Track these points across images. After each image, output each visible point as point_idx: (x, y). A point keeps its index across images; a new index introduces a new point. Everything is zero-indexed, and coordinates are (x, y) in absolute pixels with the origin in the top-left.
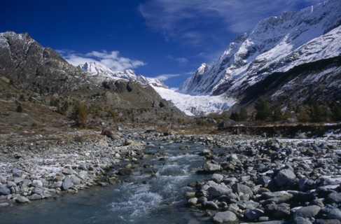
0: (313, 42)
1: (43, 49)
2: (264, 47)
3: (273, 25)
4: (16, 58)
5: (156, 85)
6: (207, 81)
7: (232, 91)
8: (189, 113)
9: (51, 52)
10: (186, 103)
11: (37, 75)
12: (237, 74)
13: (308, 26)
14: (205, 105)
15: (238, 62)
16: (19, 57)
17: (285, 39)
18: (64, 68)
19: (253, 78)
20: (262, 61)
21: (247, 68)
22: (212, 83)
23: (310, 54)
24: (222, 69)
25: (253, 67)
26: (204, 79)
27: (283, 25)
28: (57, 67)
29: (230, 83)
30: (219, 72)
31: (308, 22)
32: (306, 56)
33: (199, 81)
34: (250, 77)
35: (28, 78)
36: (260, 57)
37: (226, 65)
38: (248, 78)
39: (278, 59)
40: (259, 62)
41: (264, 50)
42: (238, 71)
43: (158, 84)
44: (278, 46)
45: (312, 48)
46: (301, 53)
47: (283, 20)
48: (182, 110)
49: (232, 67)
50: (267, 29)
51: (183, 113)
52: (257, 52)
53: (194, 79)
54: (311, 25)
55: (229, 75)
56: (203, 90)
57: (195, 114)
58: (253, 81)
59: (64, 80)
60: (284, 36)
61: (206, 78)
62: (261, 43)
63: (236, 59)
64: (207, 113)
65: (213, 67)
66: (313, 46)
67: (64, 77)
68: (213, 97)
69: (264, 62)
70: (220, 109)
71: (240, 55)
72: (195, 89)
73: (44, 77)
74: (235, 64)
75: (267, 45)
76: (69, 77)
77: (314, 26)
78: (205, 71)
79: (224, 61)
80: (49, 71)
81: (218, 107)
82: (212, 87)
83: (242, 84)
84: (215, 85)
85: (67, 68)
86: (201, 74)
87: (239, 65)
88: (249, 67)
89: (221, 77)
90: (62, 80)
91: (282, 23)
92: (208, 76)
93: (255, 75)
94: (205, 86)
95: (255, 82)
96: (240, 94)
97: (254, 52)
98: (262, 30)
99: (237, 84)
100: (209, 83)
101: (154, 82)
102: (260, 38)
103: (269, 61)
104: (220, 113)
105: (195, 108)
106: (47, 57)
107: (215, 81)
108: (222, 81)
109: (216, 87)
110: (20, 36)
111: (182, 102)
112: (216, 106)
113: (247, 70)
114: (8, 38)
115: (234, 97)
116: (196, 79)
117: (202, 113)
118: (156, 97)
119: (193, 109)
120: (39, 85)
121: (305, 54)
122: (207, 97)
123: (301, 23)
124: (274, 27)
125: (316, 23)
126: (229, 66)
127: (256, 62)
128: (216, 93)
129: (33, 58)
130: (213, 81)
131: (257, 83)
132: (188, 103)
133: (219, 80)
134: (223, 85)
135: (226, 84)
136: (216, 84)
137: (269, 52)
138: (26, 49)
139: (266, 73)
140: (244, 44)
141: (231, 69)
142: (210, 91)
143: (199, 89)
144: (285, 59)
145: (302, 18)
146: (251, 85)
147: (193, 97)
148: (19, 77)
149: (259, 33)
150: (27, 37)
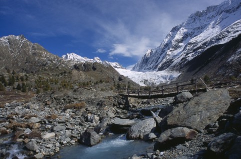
0: (238, 23)
1: (32, 44)
2: (194, 33)
3: (200, 17)
4: (13, 52)
5: (116, 67)
6: (153, 61)
7: (174, 66)
8: (142, 85)
9: (38, 46)
10: (139, 77)
11: (26, 63)
12: (176, 54)
13: (228, 14)
14: (154, 78)
15: (175, 45)
16: (15, 51)
17: (210, 26)
18: (46, 57)
19: (190, 55)
20: (194, 43)
21: (183, 49)
22: (157, 62)
23: (237, 31)
24: (163, 51)
25: (188, 48)
26: (151, 60)
27: (207, 16)
28: (41, 56)
29: (171, 61)
30: (161, 54)
31: (227, 11)
32: (234, 33)
33: (146, 62)
34: (187, 54)
35: (19, 65)
36: (192, 40)
37: (166, 49)
38: (186, 55)
39: (209, 39)
40: (192, 44)
41: (194, 35)
42: (176, 52)
43: (118, 66)
44: (205, 31)
45: (238, 27)
46: (228, 32)
47: (207, 12)
48: (137, 83)
49: (171, 49)
50: (195, 20)
51: (138, 85)
52: (189, 37)
53: (143, 61)
54: (230, 13)
55: (169, 55)
56: (151, 68)
57: (147, 85)
58: (190, 57)
59: (45, 65)
60: (209, 24)
61: (152, 59)
62: (191, 31)
63: (174, 43)
64: (158, 84)
65: (157, 51)
66: (238, 26)
67: (45, 63)
68: (159, 72)
69: (196, 43)
70: (168, 80)
71: (176, 41)
72: (144, 68)
73: (31, 64)
74: (173, 47)
75: (196, 32)
76: (49, 62)
77: (233, 13)
78: (151, 54)
79: (165, 46)
80: (34, 59)
81: (165, 78)
82: (157, 65)
83: (182, 60)
84: (159, 64)
85: (48, 56)
86: (148, 56)
87: (176, 47)
88: (184, 48)
89: (164, 58)
90: (43, 65)
91: (207, 15)
92: (154, 58)
93: (191, 52)
94: (152, 65)
95: (192, 58)
96: (181, 68)
97: (186, 37)
98: (191, 22)
99: (176, 61)
100: (154, 63)
101: (115, 65)
102: (190, 27)
103: (200, 42)
104: (168, 83)
105: (147, 81)
106: (35, 49)
107: (159, 61)
108: (165, 60)
109: (160, 65)
110: (17, 37)
111: (137, 77)
112: (164, 78)
113: (183, 51)
114: (9, 39)
115: (176, 70)
116: (145, 61)
117: (153, 83)
118: (116, 73)
119: (145, 81)
120: (26, 70)
121: (232, 32)
122: (154, 72)
123: (221, 13)
124: (201, 18)
125: (234, 11)
126: (169, 49)
127: (190, 44)
128: (161, 69)
129: (24, 51)
130: (157, 61)
131: (194, 58)
132: (141, 77)
133: (162, 60)
134: (165, 63)
135: (168, 62)
136: (160, 62)
137: (199, 36)
138: (20, 45)
139: (200, 50)
140: (178, 32)
141: (170, 51)
142: (156, 68)
143: (147, 67)
144: (215, 38)
145: (222, 9)
146: (189, 60)
147: (144, 73)
148: (13, 65)
149: (190, 24)
150: (22, 38)
